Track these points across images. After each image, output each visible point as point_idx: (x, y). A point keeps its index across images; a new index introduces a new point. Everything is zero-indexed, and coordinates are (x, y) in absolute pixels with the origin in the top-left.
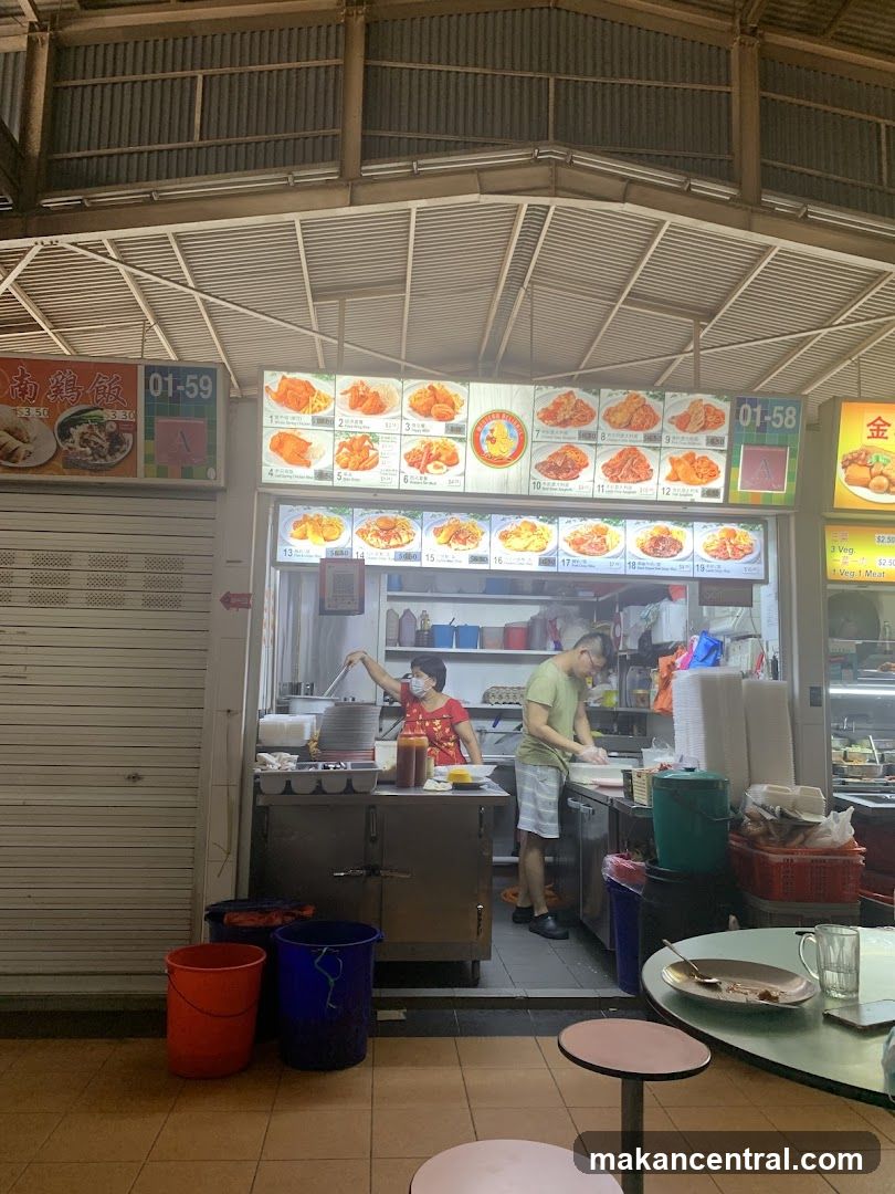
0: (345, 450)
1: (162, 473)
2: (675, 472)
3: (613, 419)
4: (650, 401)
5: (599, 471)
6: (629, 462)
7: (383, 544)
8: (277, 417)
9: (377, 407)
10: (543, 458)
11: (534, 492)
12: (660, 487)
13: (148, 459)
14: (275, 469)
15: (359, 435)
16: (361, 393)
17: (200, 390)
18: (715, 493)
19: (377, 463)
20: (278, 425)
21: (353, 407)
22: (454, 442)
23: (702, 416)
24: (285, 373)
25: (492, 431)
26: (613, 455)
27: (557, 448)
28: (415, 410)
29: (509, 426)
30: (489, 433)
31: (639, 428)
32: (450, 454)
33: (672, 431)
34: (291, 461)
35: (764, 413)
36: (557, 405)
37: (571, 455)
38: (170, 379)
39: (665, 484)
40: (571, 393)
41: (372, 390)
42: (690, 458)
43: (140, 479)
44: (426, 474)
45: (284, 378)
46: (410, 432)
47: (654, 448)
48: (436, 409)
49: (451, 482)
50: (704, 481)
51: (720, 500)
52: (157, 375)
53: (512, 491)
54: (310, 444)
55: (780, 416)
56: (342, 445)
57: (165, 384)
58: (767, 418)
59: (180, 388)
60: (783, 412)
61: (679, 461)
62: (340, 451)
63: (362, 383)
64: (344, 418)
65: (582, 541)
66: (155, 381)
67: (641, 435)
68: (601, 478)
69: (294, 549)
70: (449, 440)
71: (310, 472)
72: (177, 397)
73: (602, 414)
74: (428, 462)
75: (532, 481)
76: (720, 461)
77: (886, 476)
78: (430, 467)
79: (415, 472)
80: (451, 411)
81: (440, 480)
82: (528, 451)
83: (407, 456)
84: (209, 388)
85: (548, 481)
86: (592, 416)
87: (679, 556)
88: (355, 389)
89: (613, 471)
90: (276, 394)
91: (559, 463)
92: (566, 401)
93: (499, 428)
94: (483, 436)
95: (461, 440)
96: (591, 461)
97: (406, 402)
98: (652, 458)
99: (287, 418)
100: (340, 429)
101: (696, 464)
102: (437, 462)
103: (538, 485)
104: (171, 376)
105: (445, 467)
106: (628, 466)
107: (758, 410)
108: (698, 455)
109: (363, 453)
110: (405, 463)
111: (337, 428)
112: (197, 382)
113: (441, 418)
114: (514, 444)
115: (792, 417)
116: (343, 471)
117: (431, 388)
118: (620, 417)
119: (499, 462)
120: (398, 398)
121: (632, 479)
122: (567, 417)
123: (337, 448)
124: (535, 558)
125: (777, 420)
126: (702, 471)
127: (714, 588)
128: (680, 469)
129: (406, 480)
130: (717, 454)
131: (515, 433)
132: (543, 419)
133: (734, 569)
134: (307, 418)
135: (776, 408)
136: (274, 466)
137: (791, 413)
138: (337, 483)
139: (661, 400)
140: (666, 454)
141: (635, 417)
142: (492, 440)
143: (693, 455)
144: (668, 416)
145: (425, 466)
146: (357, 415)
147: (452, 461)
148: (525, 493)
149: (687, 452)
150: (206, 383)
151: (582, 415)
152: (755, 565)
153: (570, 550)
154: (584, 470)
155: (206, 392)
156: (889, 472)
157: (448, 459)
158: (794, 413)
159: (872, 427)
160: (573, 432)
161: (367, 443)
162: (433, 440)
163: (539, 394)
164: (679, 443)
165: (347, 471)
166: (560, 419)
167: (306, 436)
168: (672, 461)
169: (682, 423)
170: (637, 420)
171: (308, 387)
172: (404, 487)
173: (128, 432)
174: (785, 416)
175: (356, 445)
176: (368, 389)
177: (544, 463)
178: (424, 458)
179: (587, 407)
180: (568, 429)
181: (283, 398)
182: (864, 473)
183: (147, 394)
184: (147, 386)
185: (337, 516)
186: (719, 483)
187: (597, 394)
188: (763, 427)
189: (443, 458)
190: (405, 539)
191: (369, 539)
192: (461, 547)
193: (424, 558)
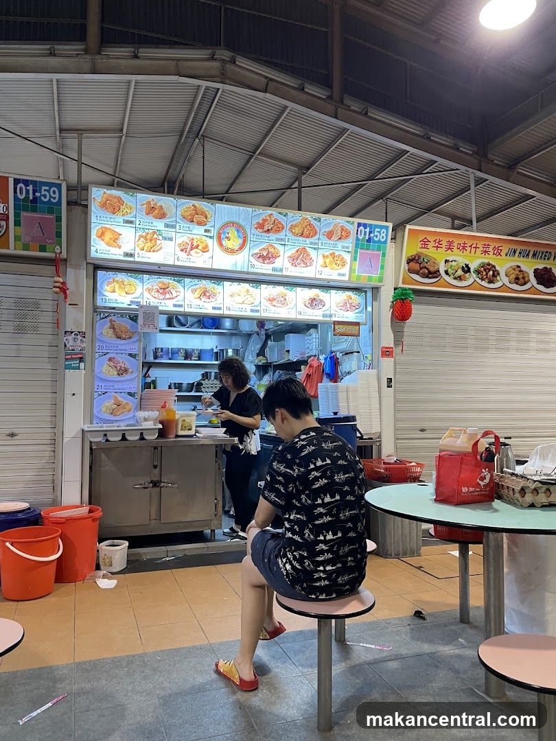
0: (142, 239)
1: (26, 248)
2: (325, 263)
3: (294, 231)
4: (313, 222)
5: (286, 259)
6: (302, 256)
7: (162, 297)
8: (100, 217)
9: (162, 216)
10: (257, 251)
11: (251, 270)
12: (317, 270)
13: (17, 238)
14: (100, 249)
15: (152, 231)
16: (152, 206)
17: (51, 197)
18: (343, 275)
19: (161, 248)
20: (100, 222)
21: (147, 214)
22: (206, 238)
23: (339, 231)
24: (105, 190)
25: (228, 233)
26: (294, 251)
27: (264, 246)
28: (184, 218)
29: (238, 231)
30: (226, 234)
31: (307, 237)
32: (204, 245)
33: (324, 239)
34: (108, 244)
35: (370, 232)
36: (265, 220)
37: (270, 250)
38: (30, 188)
39: (320, 268)
40: (271, 214)
41: (158, 204)
42: (333, 255)
43: (11, 251)
44: (190, 257)
45: (105, 193)
46: (181, 231)
47: (315, 249)
48: (196, 218)
49: (205, 262)
50: (340, 267)
51: (346, 278)
52: (21, 185)
53: (239, 269)
54: (120, 235)
55: (378, 234)
56: (141, 236)
57: (27, 191)
58: (372, 235)
59: (38, 194)
60: (379, 232)
61: (327, 256)
62: (139, 240)
63: (153, 200)
64: (142, 220)
65: (274, 299)
66: (21, 189)
67: (308, 241)
68: (287, 264)
69: (107, 298)
70: (205, 237)
71: (121, 252)
72: (35, 200)
73: (289, 227)
74: (192, 249)
75: (250, 264)
76: (347, 257)
77: (427, 269)
78: (192, 252)
79: (183, 255)
80: (205, 220)
81: (198, 261)
82: (248, 246)
83: (180, 245)
84: (57, 195)
85: (259, 264)
86: (283, 228)
87: (324, 308)
88: (149, 203)
89: (293, 260)
90: (100, 203)
91: (265, 254)
92: (268, 218)
93: (232, 232)
94: (222, 236)
95: (210, 237)
96: (282, 254)
97: (179, 213)
98: (313, 253)
99: (106, 217)
100: (139, 226)
101: (335, 258)
102: (196, 250)
103: (253, 266)
104: (31, 186)
105: (201, 253)
106: (301, 257)
107: (368, 230)
108: (337, 253)
109: (153, 242)
110: (178, 250)
111: (137, 226)
112: (49, 191)
113: (200, 224)
114: (240, 241)
115: (384, 235)
116: (141, 252)
117: (194, 206)
118: (297, 230)
119: (231, 251)
120: (175, 210)
121: (303, 265)
122: (270, 228)
123: (137, 238)
124: (249, 308)
125: (377, 236)
126: (338, 262)
127: (341, 326)
128: (328, 261)
129: (178, 260)
130: (346, 253)
131: (241, 235)
132: (256, 228)
133: (351, 316)
134: (120, 219)
135: (377, 230)
136: (99, 247)
137: (383, 232)
138: (137, 259)
139: (319, 221)
140: (321, 252)
141: (305, 230)
142: (228, 239)
143: (334, 253)
144: (322, 231)
145: (189, 252)
146: (150, 218)
147: (205, 249)
148: (246, 270)
149: (331, 252)
150: (54, 192)
151: (277, 227)
152: (360, 315)
153: (268, 304)
154: (277, 258)
155: (55, 198)
156: (428, 267)
157: (204, 248)
158: (385, 233)
159: (422, 242)
160: (273, 236)
161: (155, 236)
162: (195, 237)
163: (255, 213)
164: (327, 246)
165: (143, 252)
166: (266, 229)
167: (118, 230)
168: (324, 256)
169: (330, 235)
170: (306, 232)
171: (119, 199)
172: (177, 263)
173: (4, 220)
174: (380, 234)
175: (149, 237)
176: (156, 203)
177: (256, 254)
178: (189, 247)
179: (280, 223)
180: (270, 234)
181: (104, 205)
182: (417, 267)
183: (16, 198)
184: (15, 192)
185: (133, 279)
186: (346, 270)
187: (286, 215)
188: (369, 240)
189: (199, 248)
190: (175, 295)
191: (153, 293)
192: (208, 300)
193: (186, 306)
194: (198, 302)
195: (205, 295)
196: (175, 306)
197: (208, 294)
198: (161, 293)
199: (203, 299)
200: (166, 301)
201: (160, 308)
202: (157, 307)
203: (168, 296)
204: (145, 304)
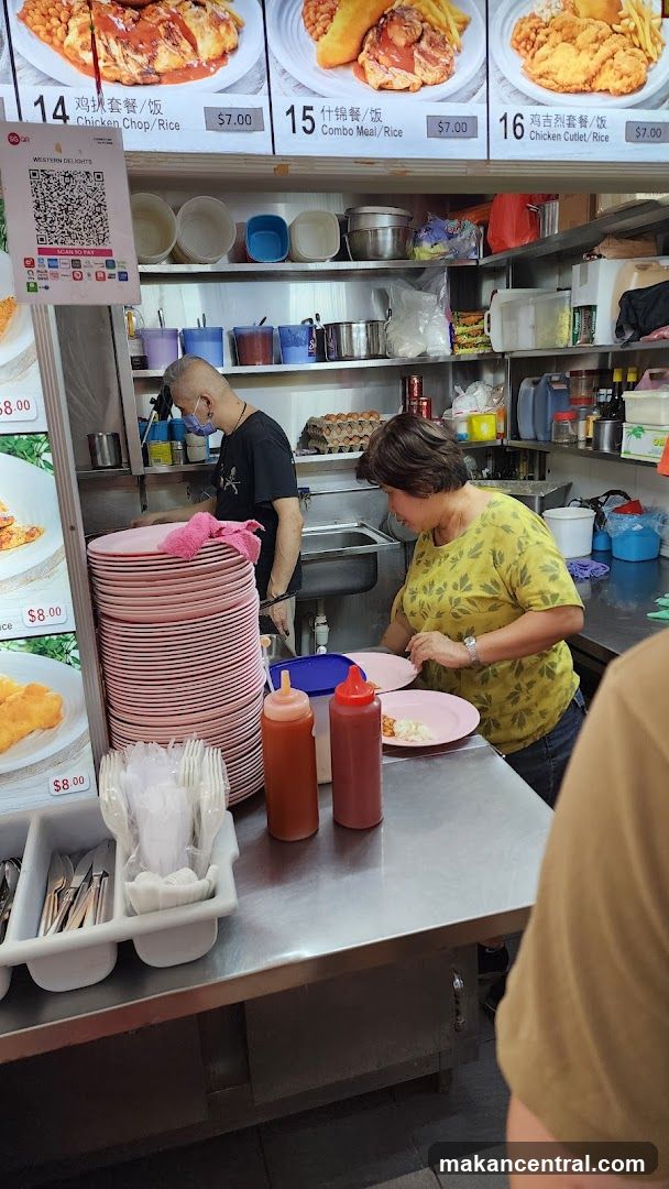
124: (618, 114)
190: (208, 46)
191: (73, 39)
192: (400, 78)
193: (283, 123)
194: (345, 90)
195: (383, 39)
196: (221, 120)
197: (399, 38)
198: (124, 39)
199: (376, 76)
200: (165, 93)
201: (133, 141)
202: (107, 137)
203: (166, 59)
204: (32, 115)
